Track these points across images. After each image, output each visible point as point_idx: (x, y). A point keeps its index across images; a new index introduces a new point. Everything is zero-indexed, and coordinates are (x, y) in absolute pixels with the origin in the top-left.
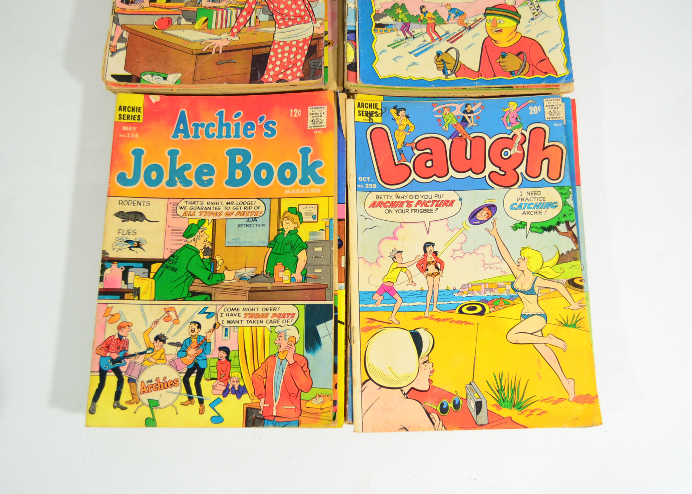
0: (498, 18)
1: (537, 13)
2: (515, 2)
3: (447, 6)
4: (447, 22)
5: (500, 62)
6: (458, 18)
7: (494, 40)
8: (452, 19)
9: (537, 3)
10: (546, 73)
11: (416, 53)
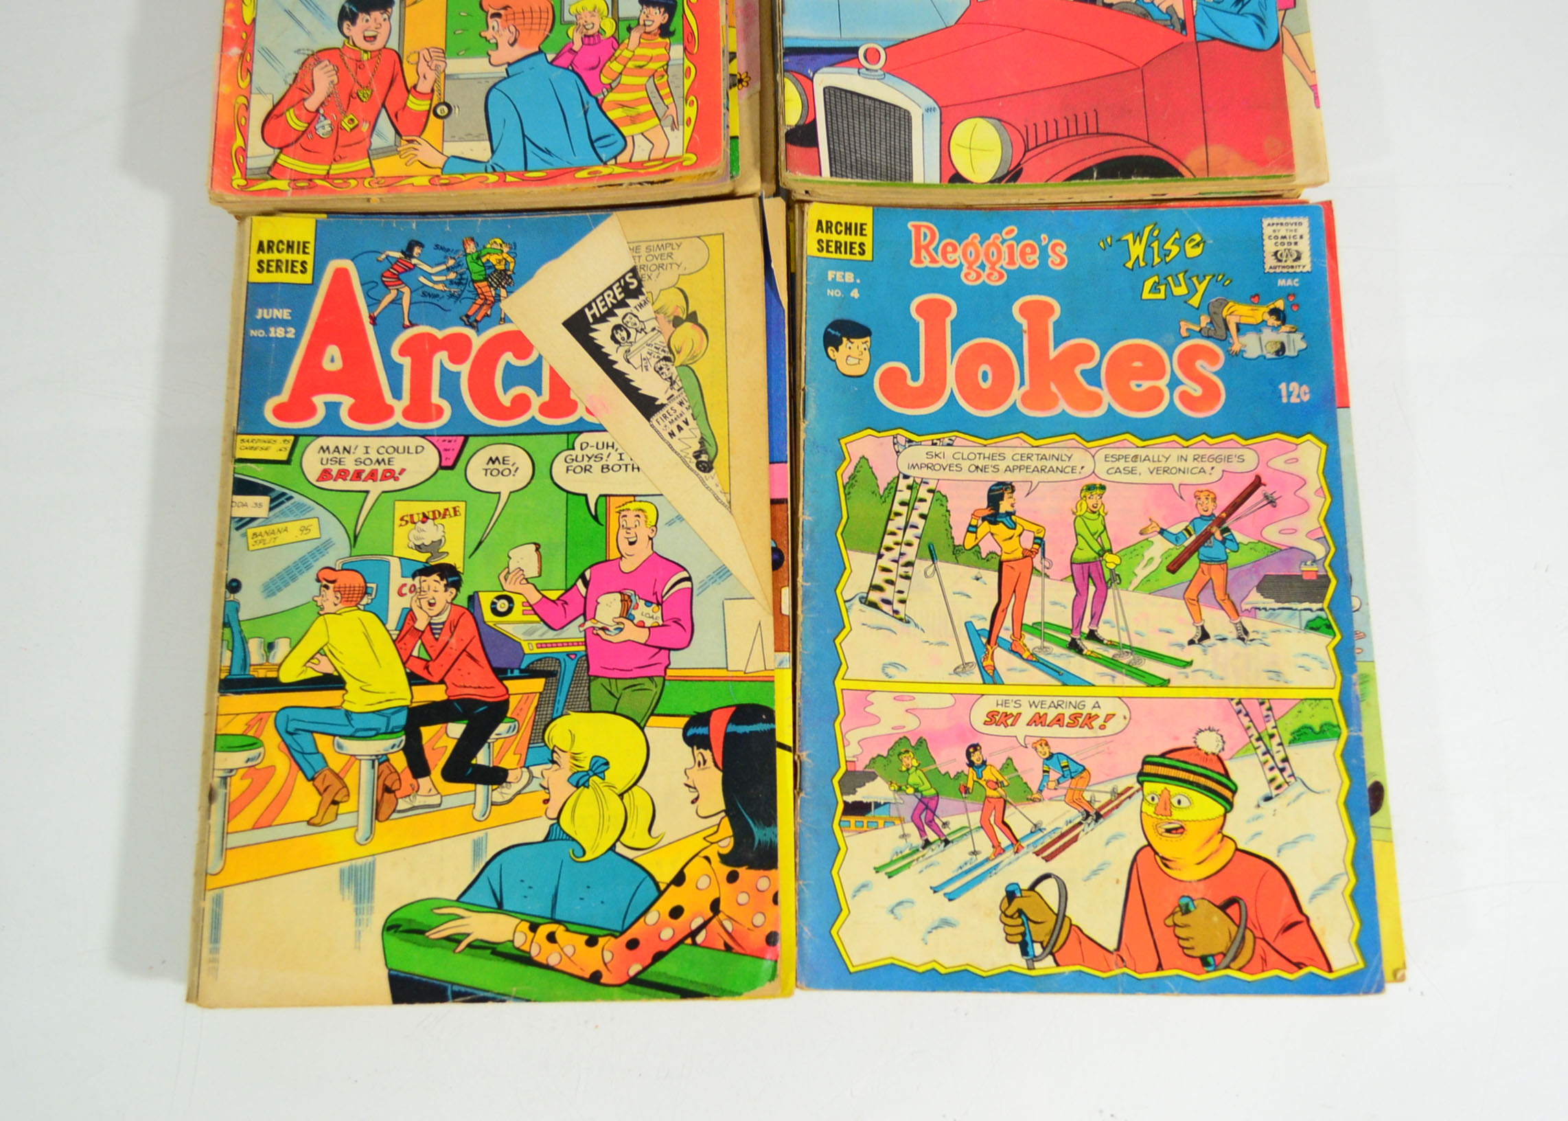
0: (1174, 789)
1: (1280, 780)
2: (1221, 744)
3: (1039, 747)
4: (1037, 796)
5: (1175, 925)
6: (1067, 784)
7: (1163, 858)
8: (1052, 785)
9: (1280, 748)
10: (1299, 966)
11: (949, 889)
